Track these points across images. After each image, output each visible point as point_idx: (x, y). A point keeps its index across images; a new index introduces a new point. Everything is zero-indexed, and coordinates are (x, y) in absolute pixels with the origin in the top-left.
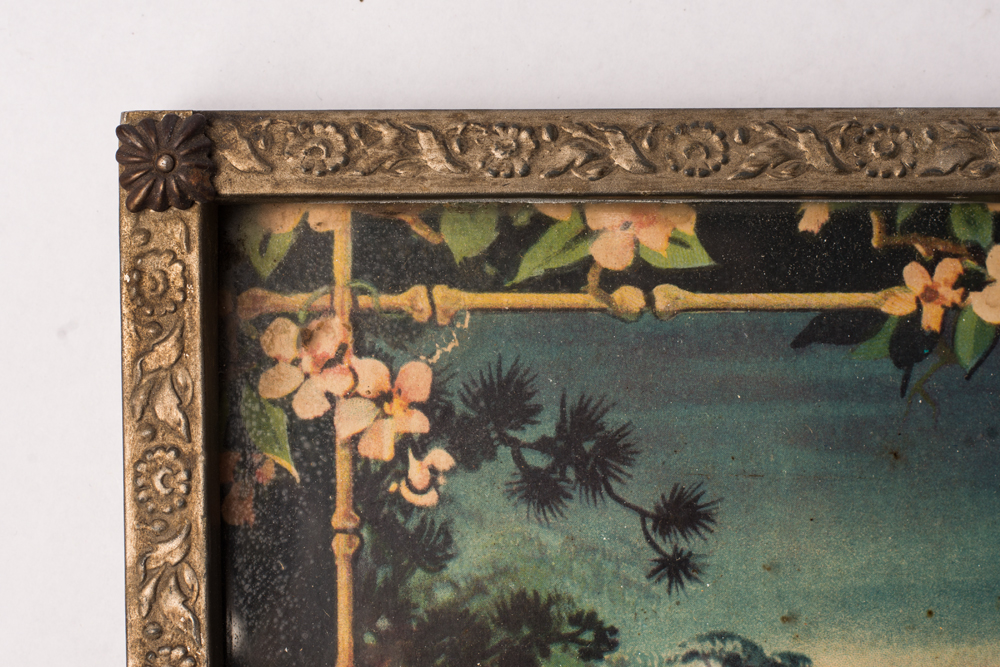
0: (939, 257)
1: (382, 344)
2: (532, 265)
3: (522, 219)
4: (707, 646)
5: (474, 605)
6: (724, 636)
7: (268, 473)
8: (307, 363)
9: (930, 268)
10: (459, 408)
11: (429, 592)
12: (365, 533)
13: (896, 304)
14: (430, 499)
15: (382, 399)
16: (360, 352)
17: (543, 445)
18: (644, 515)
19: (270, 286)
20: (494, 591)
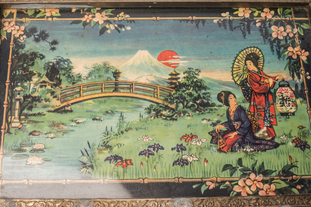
0: (89, 14)
1: (19, 24)
2: (38, 16)
3: (38, 11)
4: (57, 58)
5: (27, 53)
6: (59, 57)
7: (3, 38)
8: (9, 27)
9: (88, 16)
10: (28, 31)
11: (21, 51)
12: (14, 45)
13: (83, 19)
14: (23, 41)
15: (18, 30)
16: (16, 25)
17: (37, 35)
18: (50, 43)
19: (6, 18)
20: (30, 51)
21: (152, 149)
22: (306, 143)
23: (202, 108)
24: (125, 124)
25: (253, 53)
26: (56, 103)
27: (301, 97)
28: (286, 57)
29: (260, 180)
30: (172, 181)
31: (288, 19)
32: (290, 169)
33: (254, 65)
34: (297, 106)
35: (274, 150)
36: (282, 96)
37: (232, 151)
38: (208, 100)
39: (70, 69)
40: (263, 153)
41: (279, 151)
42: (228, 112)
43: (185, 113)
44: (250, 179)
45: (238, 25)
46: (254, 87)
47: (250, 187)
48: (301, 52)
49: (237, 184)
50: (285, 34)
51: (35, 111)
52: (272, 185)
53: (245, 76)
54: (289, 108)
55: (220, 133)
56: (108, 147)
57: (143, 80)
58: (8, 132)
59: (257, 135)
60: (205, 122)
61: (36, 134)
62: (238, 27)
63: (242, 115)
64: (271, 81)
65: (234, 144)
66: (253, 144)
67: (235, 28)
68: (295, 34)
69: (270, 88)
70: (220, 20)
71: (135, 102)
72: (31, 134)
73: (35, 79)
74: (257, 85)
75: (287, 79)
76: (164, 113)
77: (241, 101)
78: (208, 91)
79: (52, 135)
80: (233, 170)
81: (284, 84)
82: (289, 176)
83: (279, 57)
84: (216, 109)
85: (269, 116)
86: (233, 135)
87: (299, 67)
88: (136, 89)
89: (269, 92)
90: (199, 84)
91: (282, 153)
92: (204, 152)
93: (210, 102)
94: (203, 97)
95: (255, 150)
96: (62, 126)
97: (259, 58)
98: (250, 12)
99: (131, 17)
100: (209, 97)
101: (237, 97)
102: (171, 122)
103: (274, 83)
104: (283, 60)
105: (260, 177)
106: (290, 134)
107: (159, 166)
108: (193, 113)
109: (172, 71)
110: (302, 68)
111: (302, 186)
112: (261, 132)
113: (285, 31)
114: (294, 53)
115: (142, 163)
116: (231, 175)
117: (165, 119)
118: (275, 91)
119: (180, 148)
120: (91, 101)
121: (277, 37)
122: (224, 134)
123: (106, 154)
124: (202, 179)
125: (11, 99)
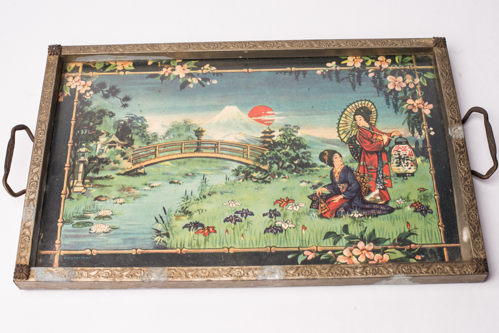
0: (168, 67)
1: (85, 79)
2: (108, 70)
3: (107, 64)
4: (129, 116)
5: (94, 111)
6: (131, 114)
7: (66, 95)
8: (74, 82)
9: (167, 69)
10: (95, 86)
11: (87, 109)
12: (79, 102)
13: (161, 73)
14: (90, 97)
15: (84, 86)
16: (82, 80)
17: (107, 91)
18: (121, 99)
19: (70, 73)
20: (97, 109)
21: (239, 215)
22: (428, 207)
23: (301, 169)
24: (208, 188)
25: (365, 107)
26: (127, 165)
27: (423, 155)
28: (405, 111)
29: (370, 250)
30: (263, 250)
31: (408, 67)
32: (407, 237)
33: (365, 120)
34: (417, 166)
35: (388, 215)
36: (399, 154)
37: (336, 217)
38: (308, 160)
39: (145, 128)
40: (374, 219)
41: (394, 216)
42: (332, 173)
43: (279, 174)
44: (357, 248)
45: (347, 76)
46: (365, 145)
47: (357, 257)
48: (423, 105)
49: (342, 254)
50: (404, 85)
51: (102, 174)
52: (385, 255)
53: (354, 133)
54: (407, 168)
55: (321, 197)
56: (186, 212)
57: (231, 139)
58: (70, 197)
59: (368, 198)
60: (304, 184)
61: (103, 199)
62: (346, 78)
63: (349, 176)
64: (385, 139)
65: (338, 209)
66: (361, 209)
67: (343, 79)
68: (416, 85)
69: (384, 146)
70: (324, 71)
71: (221, 163)
72: (96, 199)
73: (103, 139)
74: (368, 143)
75: (405, 135)
76: (255, 174)
77: (348, 161)
78: (308, 150)
79: (121, 200)
80: (337, 238)
81: (401, 141)
82: (406, 245)
83: (396, 111)
84: (317, 170)
85: (383, 177)
86: (337, 199)
87: (421, 121)
88: (222, 149)
89: (383, 150)
90: (298, 142)
91: (398, 218)
92: (302, 218)
93: (311, 162)
94: (303, 156)
95: (364, 216)
96: (133, 190)
97: (371, 112)
98: (362, 61)
99: (217, 69)
100: (310, 156)
101: (343, 156)
102: (263, 185)
103: (389, 141)
104: (401, 114)
105: (371, 246)
106: (408, 197)
107: (247, 235)
108: (290, 175)
109: (265, 129)
110: (424, 123)
111: (423, 256)
112: (372, 195)
113: (404, 81)
114: (414, 106)
115: (227, 231)
116: (335, 243)
117: (256, 182)
118: (391, 149)
119: (273, 214)
120: (168, 163)
121: (394, 89)
122: (326, 198)
123: (185, 220)
124: (299, 248)
125: (74, 160)
